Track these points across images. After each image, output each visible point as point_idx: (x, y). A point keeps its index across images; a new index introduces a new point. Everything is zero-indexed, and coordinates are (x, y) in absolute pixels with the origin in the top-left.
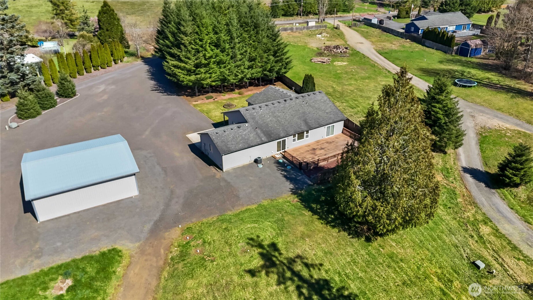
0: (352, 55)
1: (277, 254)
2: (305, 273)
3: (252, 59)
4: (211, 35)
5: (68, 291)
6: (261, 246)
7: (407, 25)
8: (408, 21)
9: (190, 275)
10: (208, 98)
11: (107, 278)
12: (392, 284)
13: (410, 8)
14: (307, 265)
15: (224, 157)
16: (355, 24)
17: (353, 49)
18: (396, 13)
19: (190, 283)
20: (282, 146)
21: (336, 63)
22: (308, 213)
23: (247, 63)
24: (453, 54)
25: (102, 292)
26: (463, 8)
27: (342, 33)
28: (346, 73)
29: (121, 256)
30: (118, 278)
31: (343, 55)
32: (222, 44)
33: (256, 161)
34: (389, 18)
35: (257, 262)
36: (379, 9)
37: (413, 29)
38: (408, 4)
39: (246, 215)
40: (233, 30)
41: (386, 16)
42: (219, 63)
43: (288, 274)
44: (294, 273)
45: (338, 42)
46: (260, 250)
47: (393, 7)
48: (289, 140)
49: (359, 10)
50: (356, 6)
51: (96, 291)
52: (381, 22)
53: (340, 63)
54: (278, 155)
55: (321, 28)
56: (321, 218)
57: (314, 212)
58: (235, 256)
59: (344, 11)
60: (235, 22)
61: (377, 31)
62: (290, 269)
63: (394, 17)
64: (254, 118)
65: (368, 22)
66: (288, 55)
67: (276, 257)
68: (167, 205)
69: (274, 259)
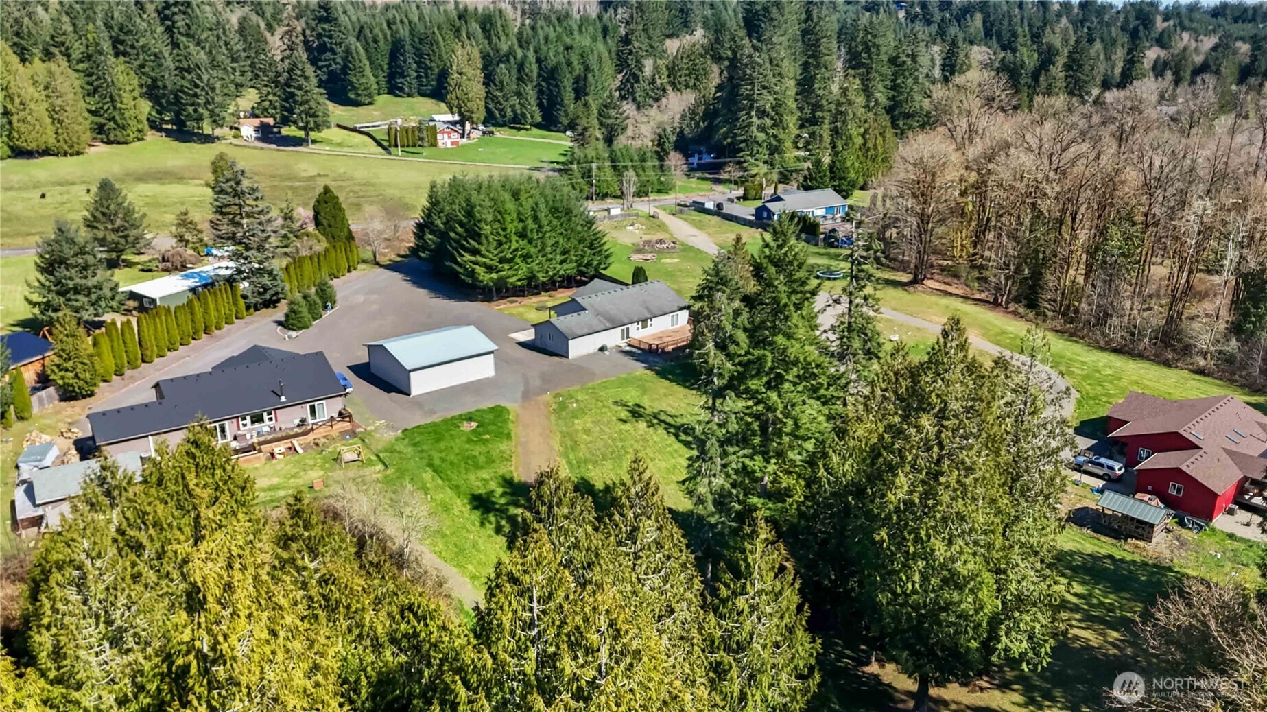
0: (684, 250)
1: (642, 410)
3: (565, 252)
4: (516, 223)
6: (625, 405)
7: (757, 209)
8: (759, 203)
10: (512, 302)
13: (761, 185)
14: (672, 415)
15: (570, 342)
16: (681, 209)
17: (683, 244)
18: (741, 192)
20: (626, 334)
21: (663, 261)
23: (559, 258)
24: (821, 244)
26: (836, 183)
27: (664, 224)
28: (680, 270)
31: (670, 251)
32: (529, 234)
33: (602, 349)
34: (731, 200)
35: (626, 415)
36: (715, 187)
37: (765, 214)
38: (758, 178)
40: (542, 216)
41: (726, 197)
42: (526, 257)
43: (655, 421)
44: (660, 420)
45: (659, 236)
46: (626, 408)
47: (736, 183)
48: (633, 328)
49: (684, 189)
50: (678, 183)
52: (719, 206)
53: (668, 260)
54: (623, 344)
55: (630, 217)
57: (671, 381)
59: (659, 191)
60: (542, 206)
61: (716, 219)
62: (656, 418)
63: (738, 198)
64: (592, 306)
65: (700, 208)
66: (606, 247)
69: (641, 413)
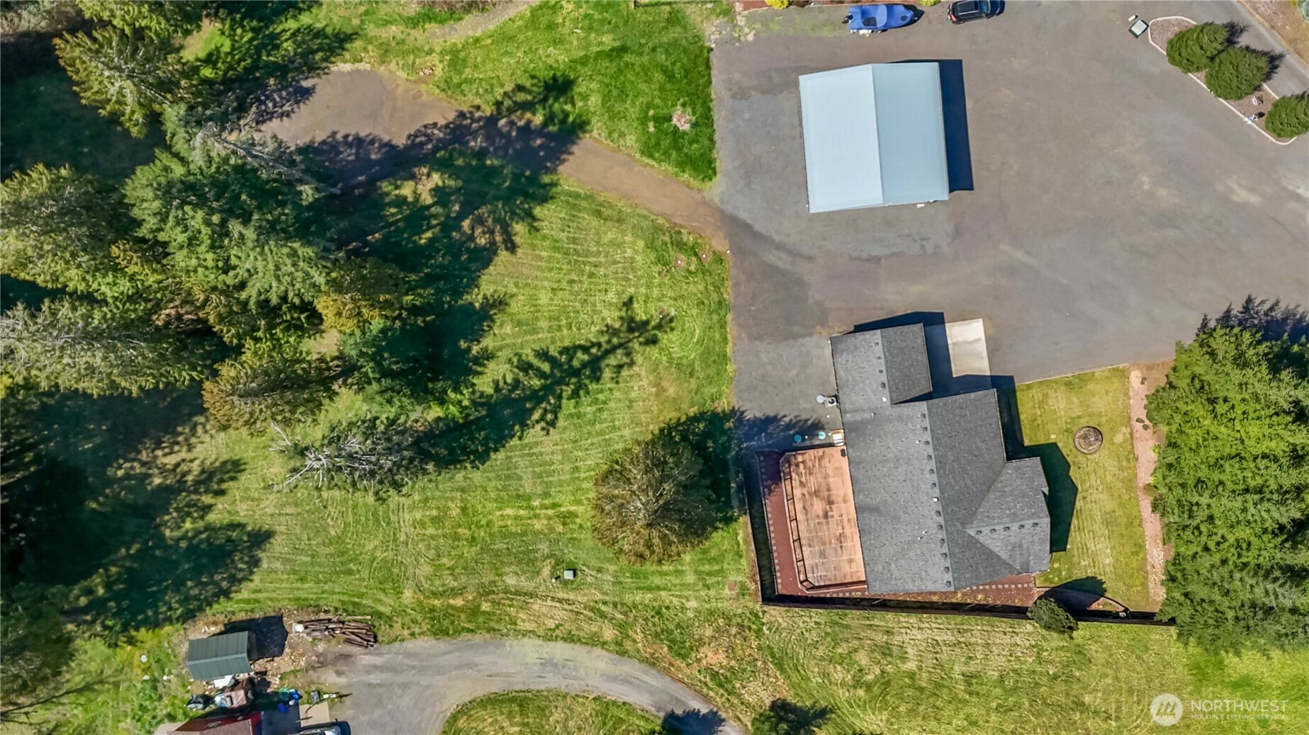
1: (641, 339)
2: (612, 361)
5: (675, 126)
6: (659, 327)
9: (651, 245)
11: (681, 165)
12: (580, 454)
14: (620, 367)
19: (641, 244)
22: (692, 411)
25: (663, 157)
29: (703, 179)
30: (677, 175)
35: (640, 313)
39: (717, 336)
43: (615, 341)
44: (614, 349)
46: (653, 323)
51: (666, 153)
56: (679, 423)
57: (692, 420)
58: (659, 300)
62: (620, 346)
67: (638, 337)
68: (780, 247)
69: (637, 334)
